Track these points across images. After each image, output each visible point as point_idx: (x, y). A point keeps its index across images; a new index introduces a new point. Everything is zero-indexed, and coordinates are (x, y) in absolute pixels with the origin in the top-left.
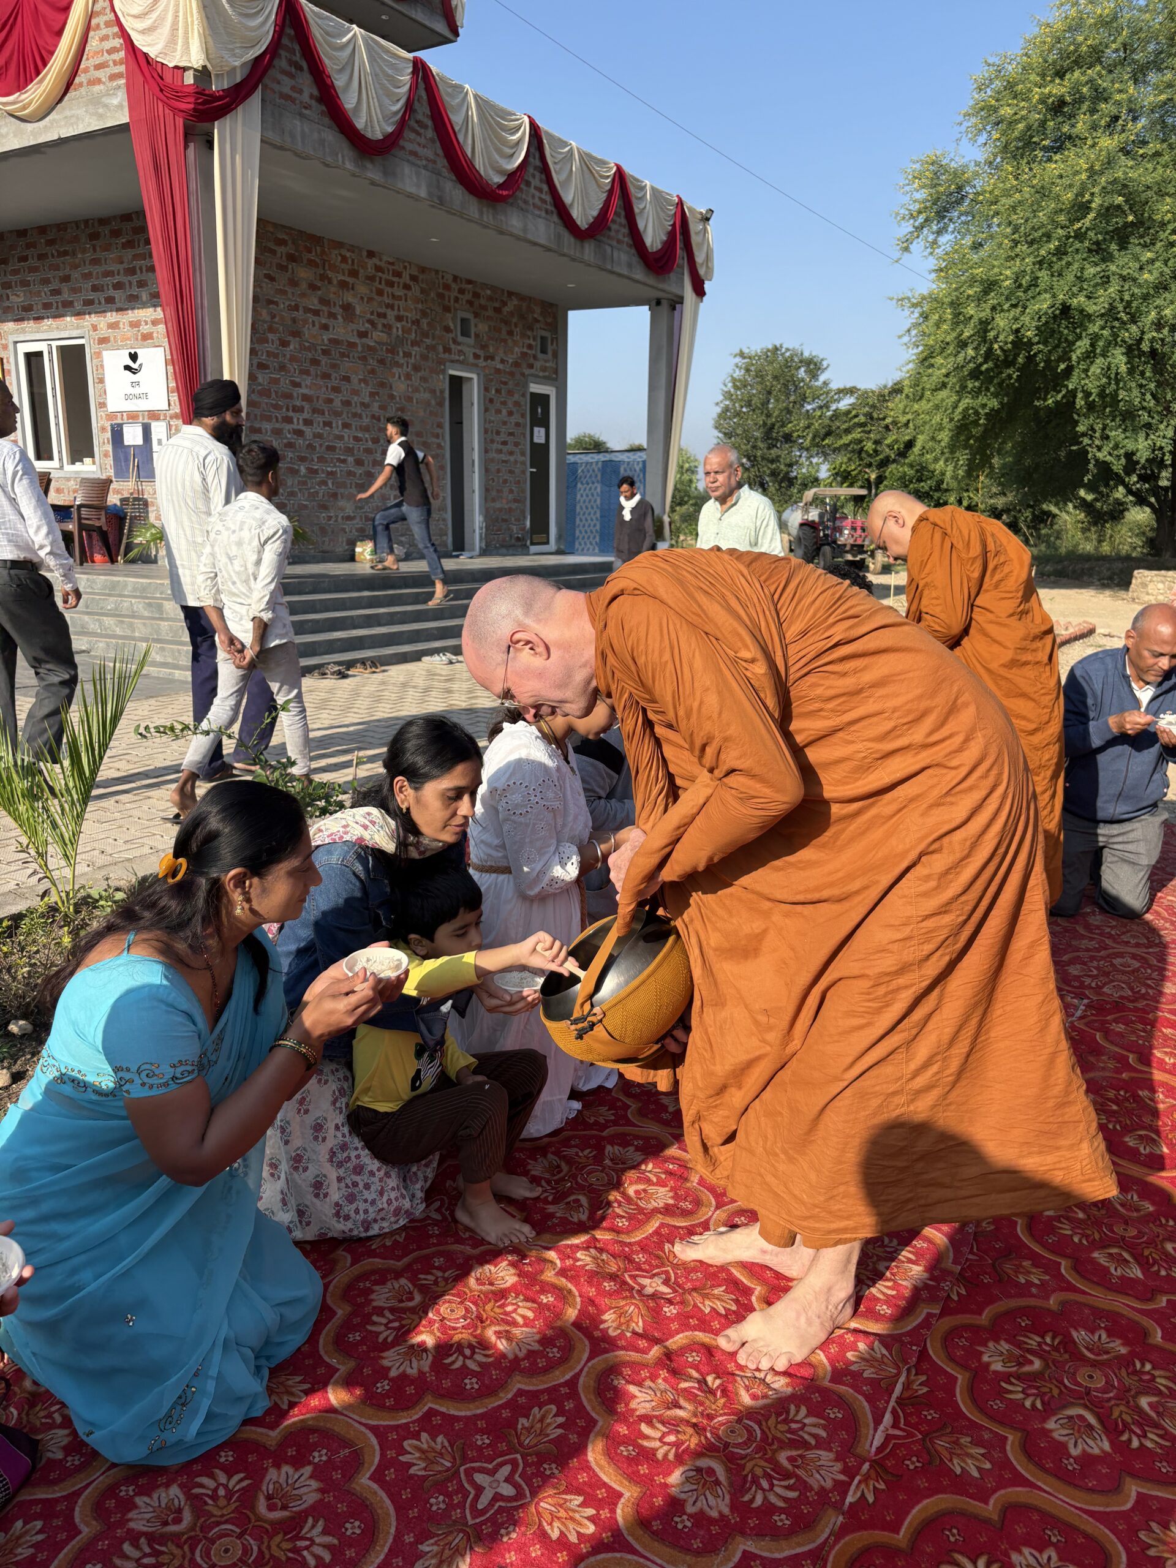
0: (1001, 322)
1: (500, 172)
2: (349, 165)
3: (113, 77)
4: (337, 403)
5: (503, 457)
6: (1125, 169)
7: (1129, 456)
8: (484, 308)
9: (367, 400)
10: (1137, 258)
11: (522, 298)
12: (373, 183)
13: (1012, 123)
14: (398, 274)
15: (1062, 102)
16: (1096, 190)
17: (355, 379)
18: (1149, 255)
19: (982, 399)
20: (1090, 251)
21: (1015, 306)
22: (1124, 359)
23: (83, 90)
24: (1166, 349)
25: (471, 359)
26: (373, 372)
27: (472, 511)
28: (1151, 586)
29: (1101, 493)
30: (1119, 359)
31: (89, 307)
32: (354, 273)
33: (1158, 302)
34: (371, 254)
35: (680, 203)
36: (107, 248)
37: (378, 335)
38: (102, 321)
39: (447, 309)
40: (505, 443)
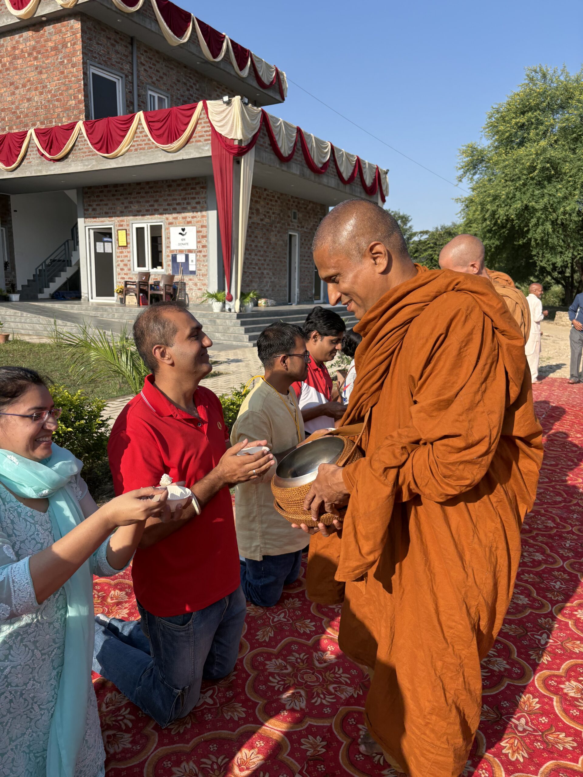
0: (501, 211)
1: (321, 163)
2: (278, 166)
3: (206, 140)
4: (253, 246)
5: (306, 266)
6: (551, 153)
7: (554, 264)
8: (301, 208)
9: (262, 245)
10: (555, 187)
11: (314, 203)
12: (283, 171)
13: (503, 134)
14: (273, 197)
15: (523, 125)
16: (539, 162)
17: (259, 237)
18: (560, 186)
19: (492, 241)
20: (536, 184)
21: (506, 205)
22: (550, 227)
23: (193, 144)
24: (568, 222)
25: (296, 228)
26: (265, 234)
27: (295, 287)
28: (564, 318)
29: (540, 279)
30: (549, 227)
31: (165, 211)
32: (260, 197)
33: (564, 204)
34: (265, 190)
35: (378, 168)
36: (175, 190)
37: (267, 220)
38: (171, 217)
39: (289, 209)
40: (307, 260)
